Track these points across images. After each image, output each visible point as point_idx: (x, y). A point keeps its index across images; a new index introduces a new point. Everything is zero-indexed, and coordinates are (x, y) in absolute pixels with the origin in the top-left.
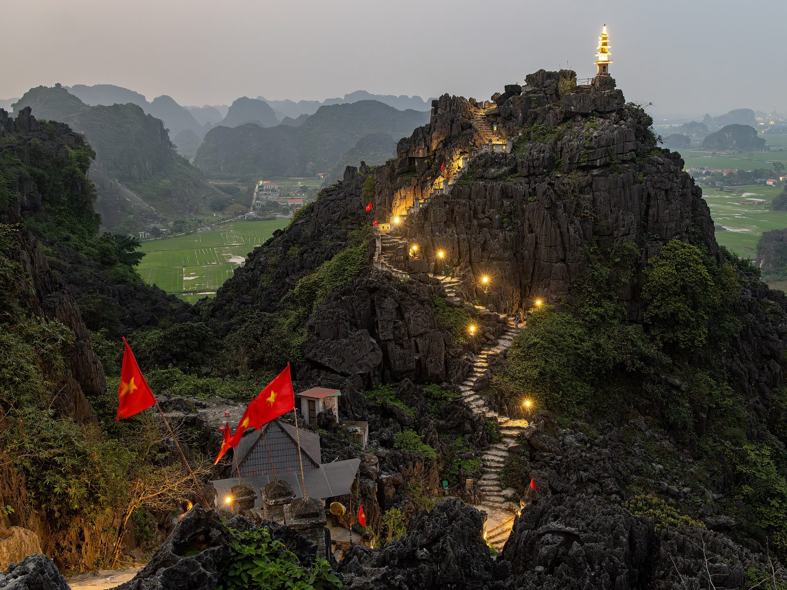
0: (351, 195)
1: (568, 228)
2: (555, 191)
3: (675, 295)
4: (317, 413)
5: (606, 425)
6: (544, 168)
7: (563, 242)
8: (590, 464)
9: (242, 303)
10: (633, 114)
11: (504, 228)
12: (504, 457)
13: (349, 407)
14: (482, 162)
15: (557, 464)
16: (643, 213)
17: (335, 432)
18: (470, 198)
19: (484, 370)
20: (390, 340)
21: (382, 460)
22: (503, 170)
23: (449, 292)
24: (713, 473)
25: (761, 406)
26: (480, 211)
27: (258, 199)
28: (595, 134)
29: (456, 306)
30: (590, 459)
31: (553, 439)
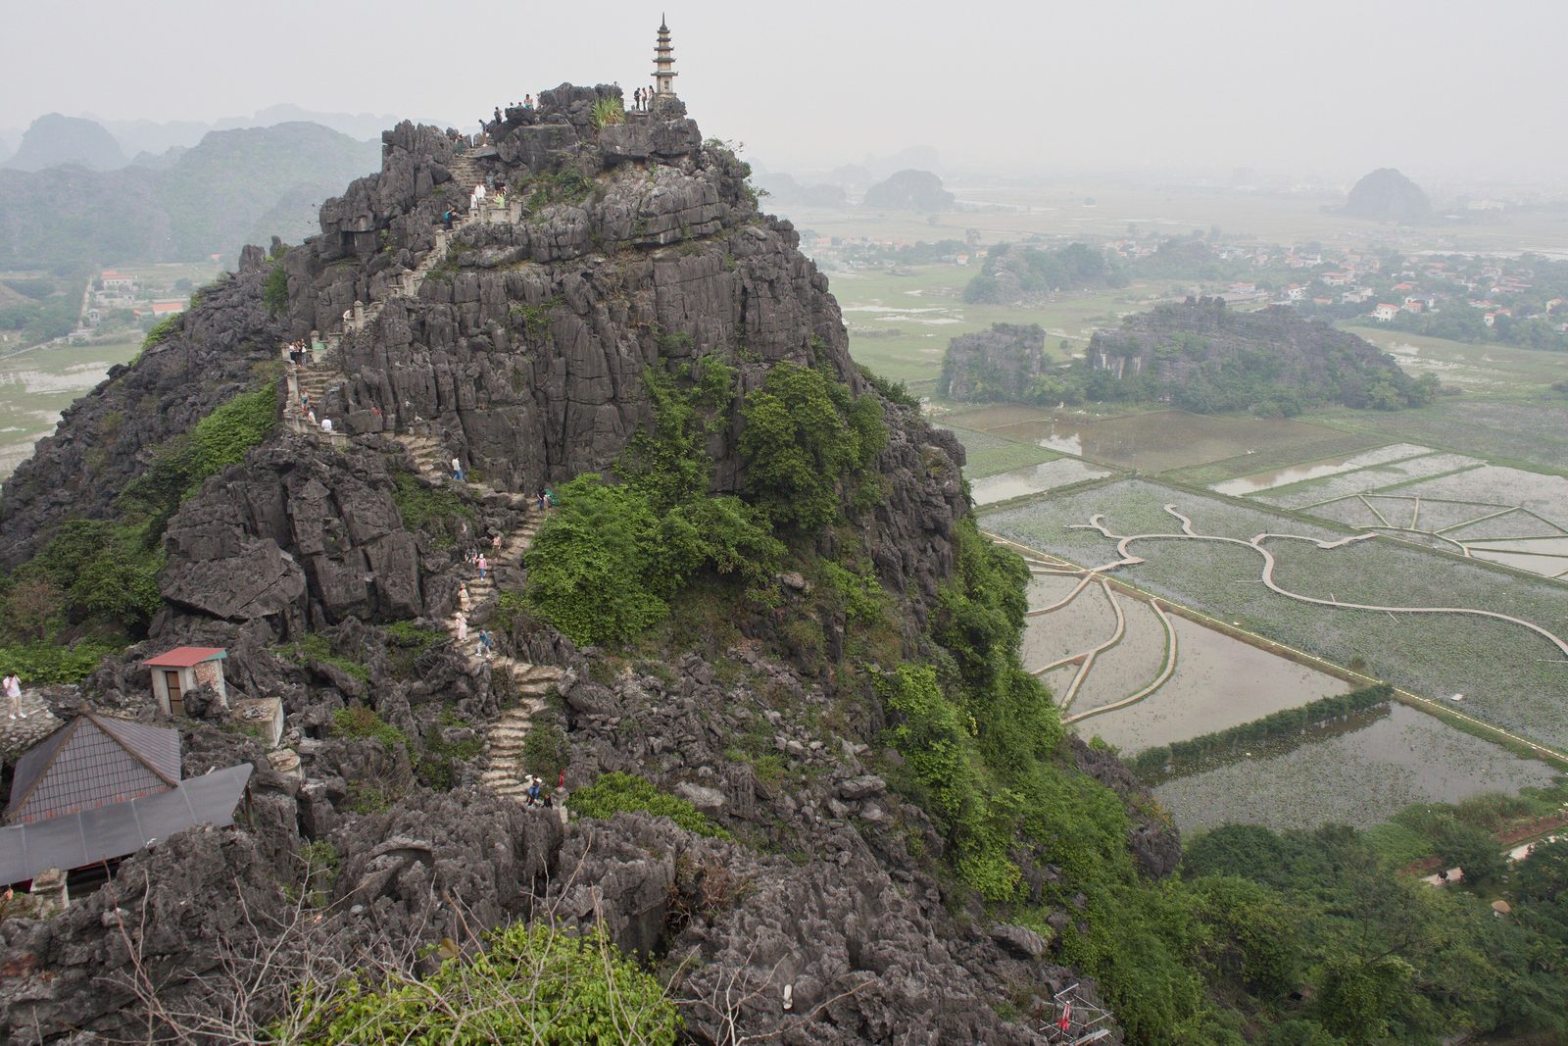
0: (253, 297)
1: (617, 347)
2: (594, 287)
3: (788, 446)
4: (183, 691)
5: (691, 659)
6: (575, 249)
7: (610, 369)
8: (665, 724)
9: (53, 504)
10: (716, 159)
11: (512, 350)
12: (526, 730)
13: (247, 675)
14: (472, 238)
15: (613, 731)
16: (737, 319)
17: (220, 722)
18: (452, 301)
19: (487, 590)
20: (318, 553)
21: (308, 759)
22: (507, 253)
23: (423, 464)
24: (855, 715)
25: (922, 607)
26: (470, 323)
27: (93, 305)
28: (655, 192)
29: (435, 487)
30: (666, 717)
31: (606, 692)
